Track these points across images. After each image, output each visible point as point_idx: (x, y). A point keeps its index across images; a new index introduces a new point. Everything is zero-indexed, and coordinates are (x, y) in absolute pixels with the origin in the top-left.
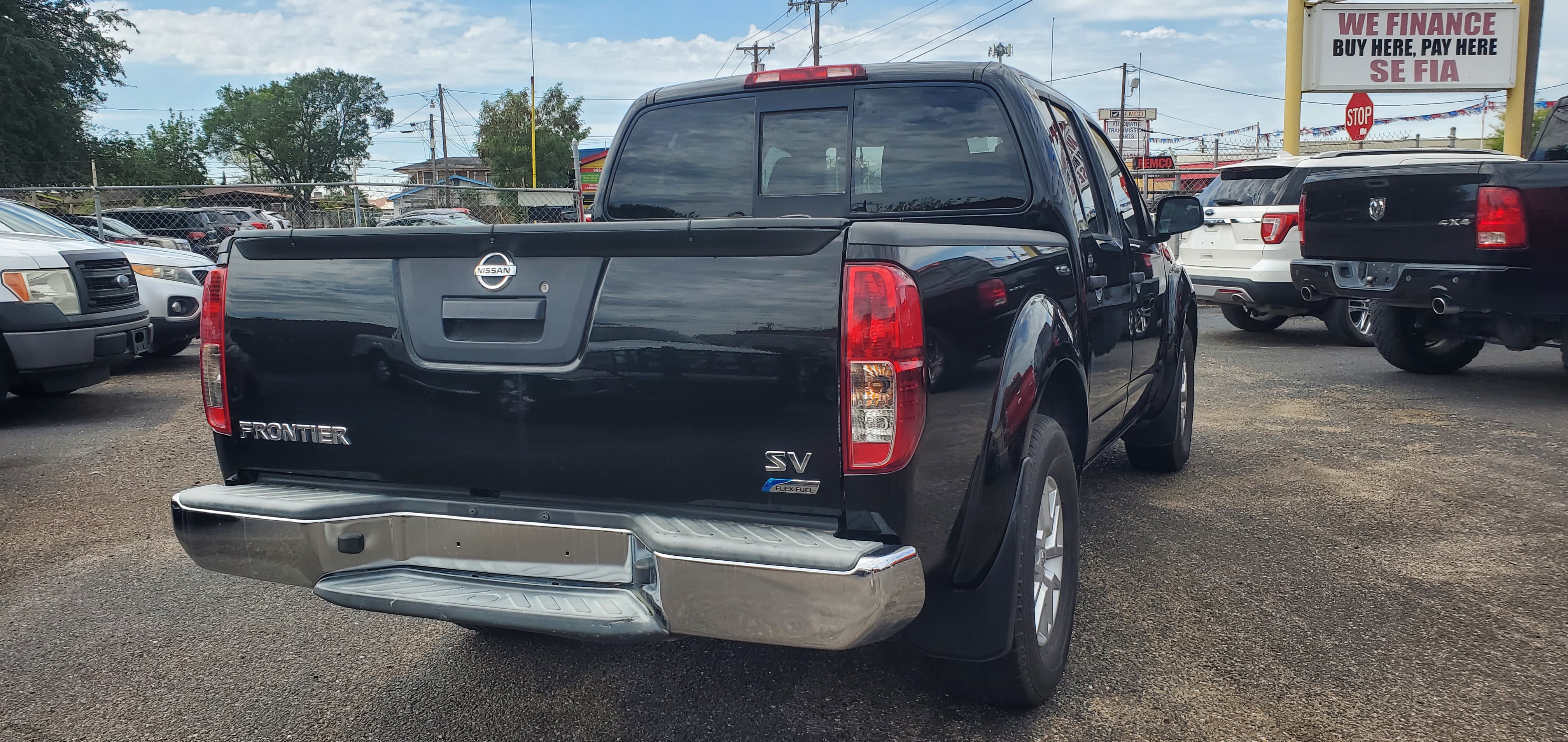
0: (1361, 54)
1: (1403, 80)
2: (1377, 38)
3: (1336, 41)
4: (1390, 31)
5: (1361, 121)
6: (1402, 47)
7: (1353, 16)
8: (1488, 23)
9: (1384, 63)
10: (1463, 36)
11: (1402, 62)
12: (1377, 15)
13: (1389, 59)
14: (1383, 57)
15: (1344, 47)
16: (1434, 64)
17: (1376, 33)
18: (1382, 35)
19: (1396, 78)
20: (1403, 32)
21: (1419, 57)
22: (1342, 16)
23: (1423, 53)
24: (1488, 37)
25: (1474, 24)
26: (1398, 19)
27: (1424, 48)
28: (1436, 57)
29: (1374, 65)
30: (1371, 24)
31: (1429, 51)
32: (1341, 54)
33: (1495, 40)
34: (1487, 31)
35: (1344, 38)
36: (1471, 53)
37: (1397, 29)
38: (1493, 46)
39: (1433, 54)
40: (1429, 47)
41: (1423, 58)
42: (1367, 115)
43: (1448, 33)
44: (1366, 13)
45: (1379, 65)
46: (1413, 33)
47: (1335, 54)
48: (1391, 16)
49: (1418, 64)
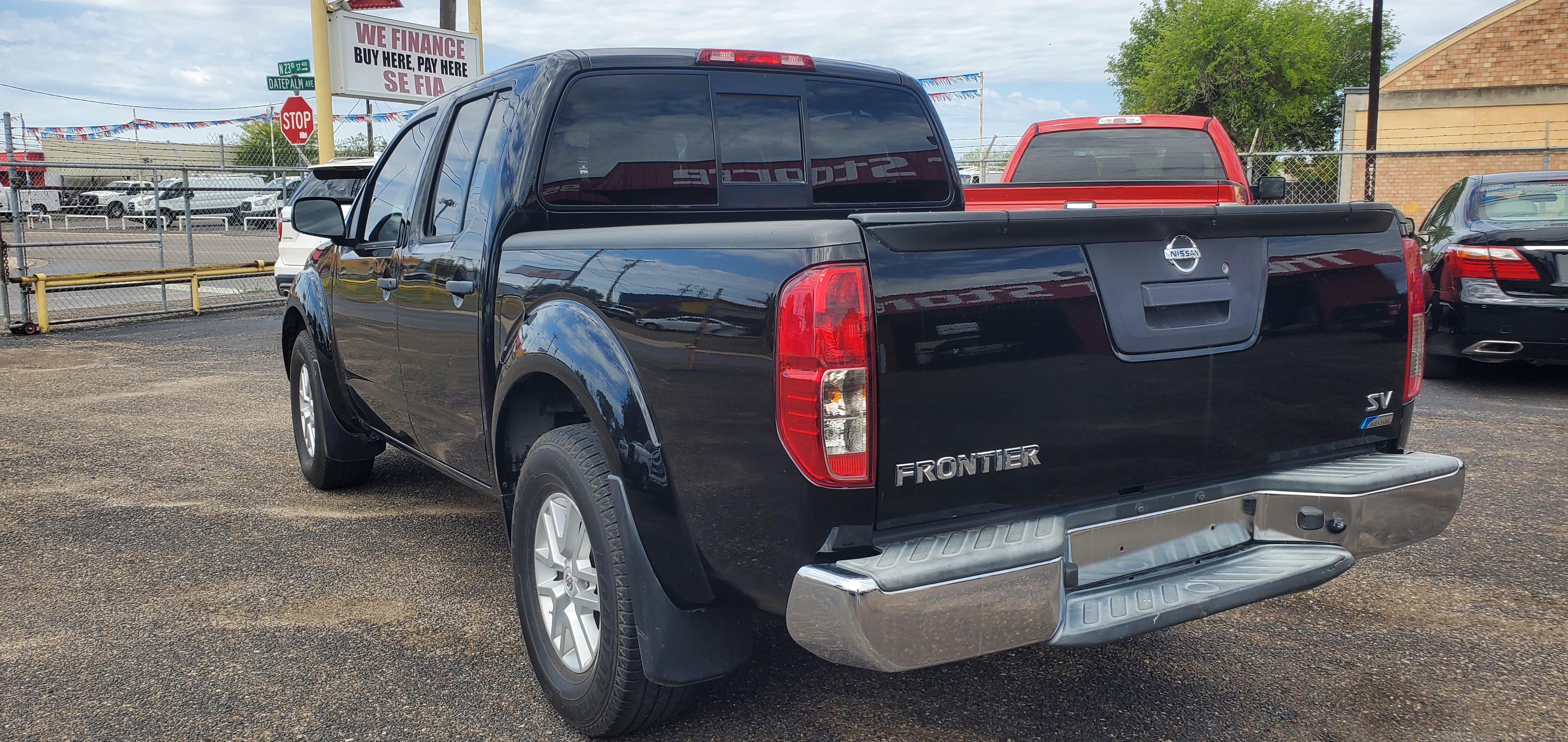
0: (376, 64)
1: (408, 91)
2: (386, 50)
3: (356, 49)
4: (395, 47)
5: (300, 125)
6: (403, 61)
7: (366, 26)
8: (460, 50)
9: (394, 75)
10: (445, 58)
11: (406, 75)
12: (384, 29)
13: (396, 71)
14: (391, 69)
15: (362, 55)
16: (428, 78)
17: (385, 46)
18: (389, 49)
19: (403, 90)
20: (404, 48)
21: (417, 72)
22: (358, 25)
23: (420, 70)
24: (461, 61)
25: (451, 48)
26: (399, 35)
27: (420, 64)
28: (428, 74)
29: (386, 74)
30: (381, 37)
31: (423, 67)
32: (361, 61)
33: (466, 64)
34: (460, 57)
35: (362, 46)
36: (451, 74)
37: (399, 44)
38: (465, 70)
39: (426, 71)
40: (423, 64)
41: (419, 73)
42: (306, 120)
43: (435, 54)
44: (376, 25)
45: (390, 75)
46: (411, 50)
47: (357, 61)
48: (395, 31)
49: (417, 78)
